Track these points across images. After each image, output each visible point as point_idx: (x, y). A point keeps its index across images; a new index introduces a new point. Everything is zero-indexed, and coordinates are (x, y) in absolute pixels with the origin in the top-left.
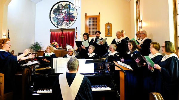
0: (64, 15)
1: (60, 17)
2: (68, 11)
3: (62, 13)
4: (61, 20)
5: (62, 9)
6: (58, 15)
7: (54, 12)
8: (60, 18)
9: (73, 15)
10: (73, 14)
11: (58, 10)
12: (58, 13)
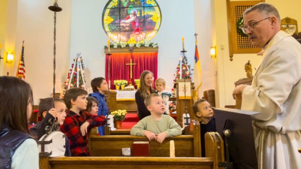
0: (132, 18)
1: (126, 23)
2: (141, 12)
3: (128, 14)
4: (127, 28)
5: (128, 7)
6: (120, 19)
7: (112, 14)
8: (124, 25)
9: (151, 18)
10: (151, 16)
11: (120, 8)
12: (120, 15)
